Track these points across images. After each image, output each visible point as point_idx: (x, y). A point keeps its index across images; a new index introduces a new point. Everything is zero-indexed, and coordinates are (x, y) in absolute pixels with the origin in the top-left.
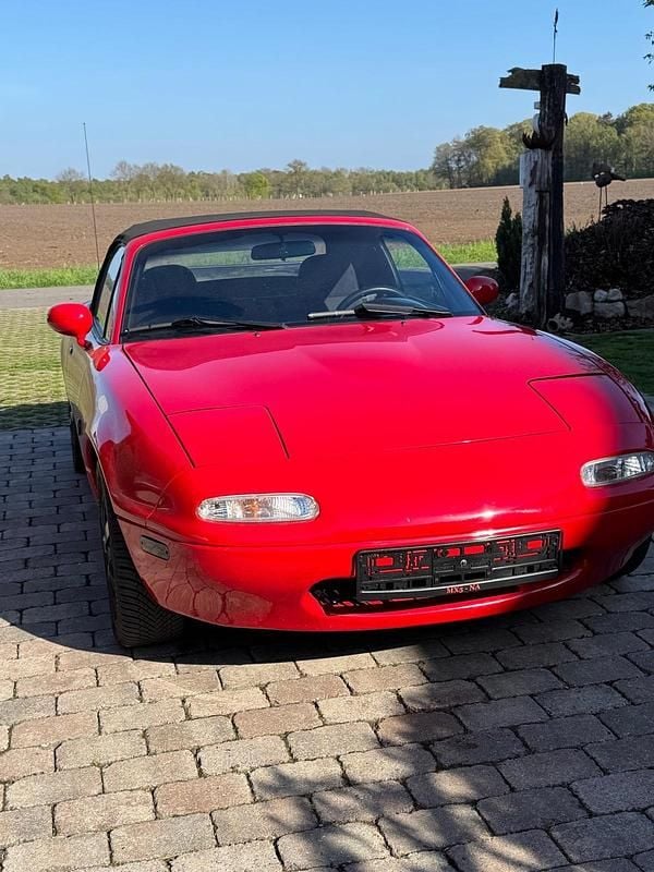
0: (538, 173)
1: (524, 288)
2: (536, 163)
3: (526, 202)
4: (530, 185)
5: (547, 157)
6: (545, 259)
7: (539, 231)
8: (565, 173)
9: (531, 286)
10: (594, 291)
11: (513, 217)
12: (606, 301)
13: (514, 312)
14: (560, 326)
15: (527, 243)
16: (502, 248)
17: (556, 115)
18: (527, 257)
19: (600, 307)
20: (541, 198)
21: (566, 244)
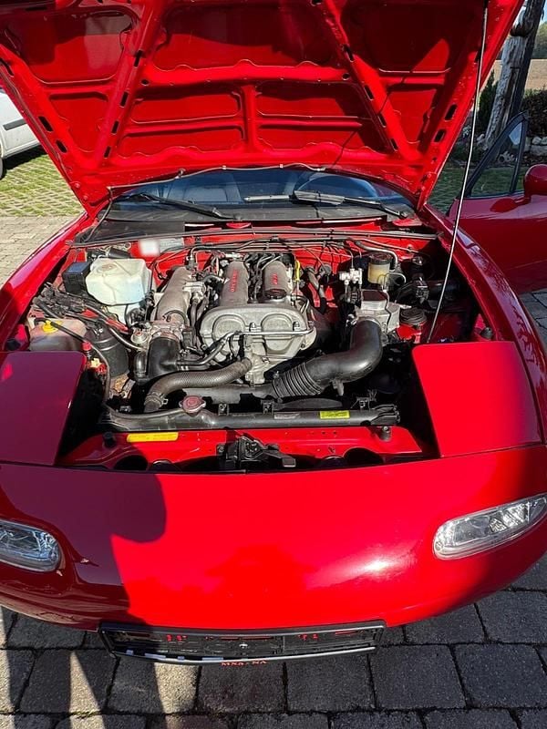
0: (515, 55)
1: (489, 133)
2: (515, 47)
3: (503, 74)
4: (508, 63)
5: (523, 43)
6: (507, 115)
7: (506, 97)
8: (533, 54)
9: (493, 132)
10: (533, 137)
11: (494, 83)
12: (539, 144)
13: (479, 149)
14: (506, 160)
15: (497, 103)
16: (483, 104)
17: (537, 11)
18: (494, 114)
19: (535, 148)
20: (513, 73)
21: (523, 103)
